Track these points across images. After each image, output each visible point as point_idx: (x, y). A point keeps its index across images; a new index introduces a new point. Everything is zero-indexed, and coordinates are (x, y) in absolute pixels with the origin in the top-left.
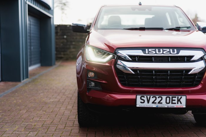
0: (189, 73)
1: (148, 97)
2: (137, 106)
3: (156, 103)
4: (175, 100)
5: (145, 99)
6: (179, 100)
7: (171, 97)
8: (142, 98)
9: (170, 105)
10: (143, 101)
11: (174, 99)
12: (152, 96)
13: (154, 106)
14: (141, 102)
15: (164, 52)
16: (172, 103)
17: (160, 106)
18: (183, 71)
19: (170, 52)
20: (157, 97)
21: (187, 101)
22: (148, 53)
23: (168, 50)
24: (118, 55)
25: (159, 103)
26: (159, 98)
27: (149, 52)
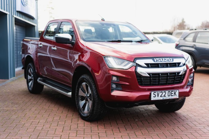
0: (180, 74)
1: (158, 92)
2: (152, 99)
3: (162, 96)
4: (173, 94)
5: (156, 94)
6: (175, 93)
7: (171, 91)
8: (155, 94)
9: (171, 97)
10: (155, 96)
11: (172, 92)
12: (160, 92)
13: (161, 98)
14: (154, 97)
15: (166, 60)
16: (171, 96)
17: (165, 98)
18: (176, 73)
19: (168, 60)
20: (163, 92)
21: (180, 93)
22: (157, 62)
23: (167, 59)
24: (136, 64)
25: (164, 96)
26: (164, 92)
27: (157, 60)
